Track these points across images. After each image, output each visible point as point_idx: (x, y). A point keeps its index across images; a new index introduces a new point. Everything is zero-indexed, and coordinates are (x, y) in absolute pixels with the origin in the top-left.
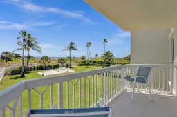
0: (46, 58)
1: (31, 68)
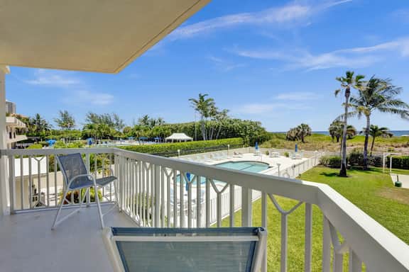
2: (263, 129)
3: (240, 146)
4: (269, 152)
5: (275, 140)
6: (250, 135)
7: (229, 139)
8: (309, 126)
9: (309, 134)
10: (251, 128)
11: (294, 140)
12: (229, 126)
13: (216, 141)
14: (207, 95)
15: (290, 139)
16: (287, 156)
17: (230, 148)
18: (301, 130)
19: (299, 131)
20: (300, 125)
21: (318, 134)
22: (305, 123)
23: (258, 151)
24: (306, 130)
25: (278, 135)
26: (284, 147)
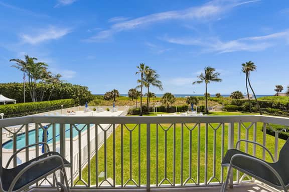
0: (168, 96)
1: (151, 108)
2: (89, 92)
3: (72, 106)
4: (96, 108)
5: (97, 100)
6: (80, 96)
7: (62, 100)
8: (118, 91)
9: (118, 96)
10: (81, 91)
11: (109, 100)
12: (61, 89)
13: (49, 102)
14: (36, 59)
15: (106, 99)
16: (108, 110)
17: (64, 108)
18: (114, 94)
19: (112, 94)
20: (113, 90)
21: (122, 96)
22: (116, 89)
23: (88, 108)
24: (116, 94)
25: (99, 97)
26: (104, 105)
